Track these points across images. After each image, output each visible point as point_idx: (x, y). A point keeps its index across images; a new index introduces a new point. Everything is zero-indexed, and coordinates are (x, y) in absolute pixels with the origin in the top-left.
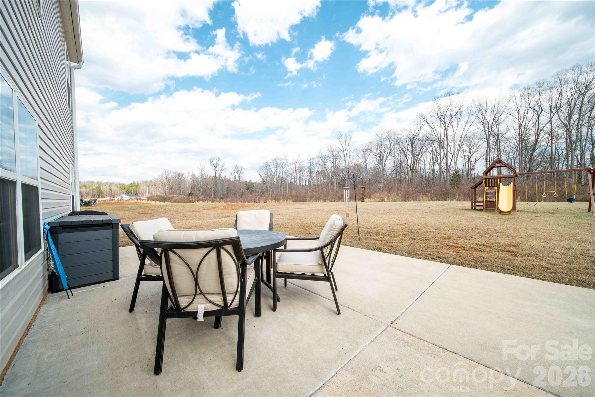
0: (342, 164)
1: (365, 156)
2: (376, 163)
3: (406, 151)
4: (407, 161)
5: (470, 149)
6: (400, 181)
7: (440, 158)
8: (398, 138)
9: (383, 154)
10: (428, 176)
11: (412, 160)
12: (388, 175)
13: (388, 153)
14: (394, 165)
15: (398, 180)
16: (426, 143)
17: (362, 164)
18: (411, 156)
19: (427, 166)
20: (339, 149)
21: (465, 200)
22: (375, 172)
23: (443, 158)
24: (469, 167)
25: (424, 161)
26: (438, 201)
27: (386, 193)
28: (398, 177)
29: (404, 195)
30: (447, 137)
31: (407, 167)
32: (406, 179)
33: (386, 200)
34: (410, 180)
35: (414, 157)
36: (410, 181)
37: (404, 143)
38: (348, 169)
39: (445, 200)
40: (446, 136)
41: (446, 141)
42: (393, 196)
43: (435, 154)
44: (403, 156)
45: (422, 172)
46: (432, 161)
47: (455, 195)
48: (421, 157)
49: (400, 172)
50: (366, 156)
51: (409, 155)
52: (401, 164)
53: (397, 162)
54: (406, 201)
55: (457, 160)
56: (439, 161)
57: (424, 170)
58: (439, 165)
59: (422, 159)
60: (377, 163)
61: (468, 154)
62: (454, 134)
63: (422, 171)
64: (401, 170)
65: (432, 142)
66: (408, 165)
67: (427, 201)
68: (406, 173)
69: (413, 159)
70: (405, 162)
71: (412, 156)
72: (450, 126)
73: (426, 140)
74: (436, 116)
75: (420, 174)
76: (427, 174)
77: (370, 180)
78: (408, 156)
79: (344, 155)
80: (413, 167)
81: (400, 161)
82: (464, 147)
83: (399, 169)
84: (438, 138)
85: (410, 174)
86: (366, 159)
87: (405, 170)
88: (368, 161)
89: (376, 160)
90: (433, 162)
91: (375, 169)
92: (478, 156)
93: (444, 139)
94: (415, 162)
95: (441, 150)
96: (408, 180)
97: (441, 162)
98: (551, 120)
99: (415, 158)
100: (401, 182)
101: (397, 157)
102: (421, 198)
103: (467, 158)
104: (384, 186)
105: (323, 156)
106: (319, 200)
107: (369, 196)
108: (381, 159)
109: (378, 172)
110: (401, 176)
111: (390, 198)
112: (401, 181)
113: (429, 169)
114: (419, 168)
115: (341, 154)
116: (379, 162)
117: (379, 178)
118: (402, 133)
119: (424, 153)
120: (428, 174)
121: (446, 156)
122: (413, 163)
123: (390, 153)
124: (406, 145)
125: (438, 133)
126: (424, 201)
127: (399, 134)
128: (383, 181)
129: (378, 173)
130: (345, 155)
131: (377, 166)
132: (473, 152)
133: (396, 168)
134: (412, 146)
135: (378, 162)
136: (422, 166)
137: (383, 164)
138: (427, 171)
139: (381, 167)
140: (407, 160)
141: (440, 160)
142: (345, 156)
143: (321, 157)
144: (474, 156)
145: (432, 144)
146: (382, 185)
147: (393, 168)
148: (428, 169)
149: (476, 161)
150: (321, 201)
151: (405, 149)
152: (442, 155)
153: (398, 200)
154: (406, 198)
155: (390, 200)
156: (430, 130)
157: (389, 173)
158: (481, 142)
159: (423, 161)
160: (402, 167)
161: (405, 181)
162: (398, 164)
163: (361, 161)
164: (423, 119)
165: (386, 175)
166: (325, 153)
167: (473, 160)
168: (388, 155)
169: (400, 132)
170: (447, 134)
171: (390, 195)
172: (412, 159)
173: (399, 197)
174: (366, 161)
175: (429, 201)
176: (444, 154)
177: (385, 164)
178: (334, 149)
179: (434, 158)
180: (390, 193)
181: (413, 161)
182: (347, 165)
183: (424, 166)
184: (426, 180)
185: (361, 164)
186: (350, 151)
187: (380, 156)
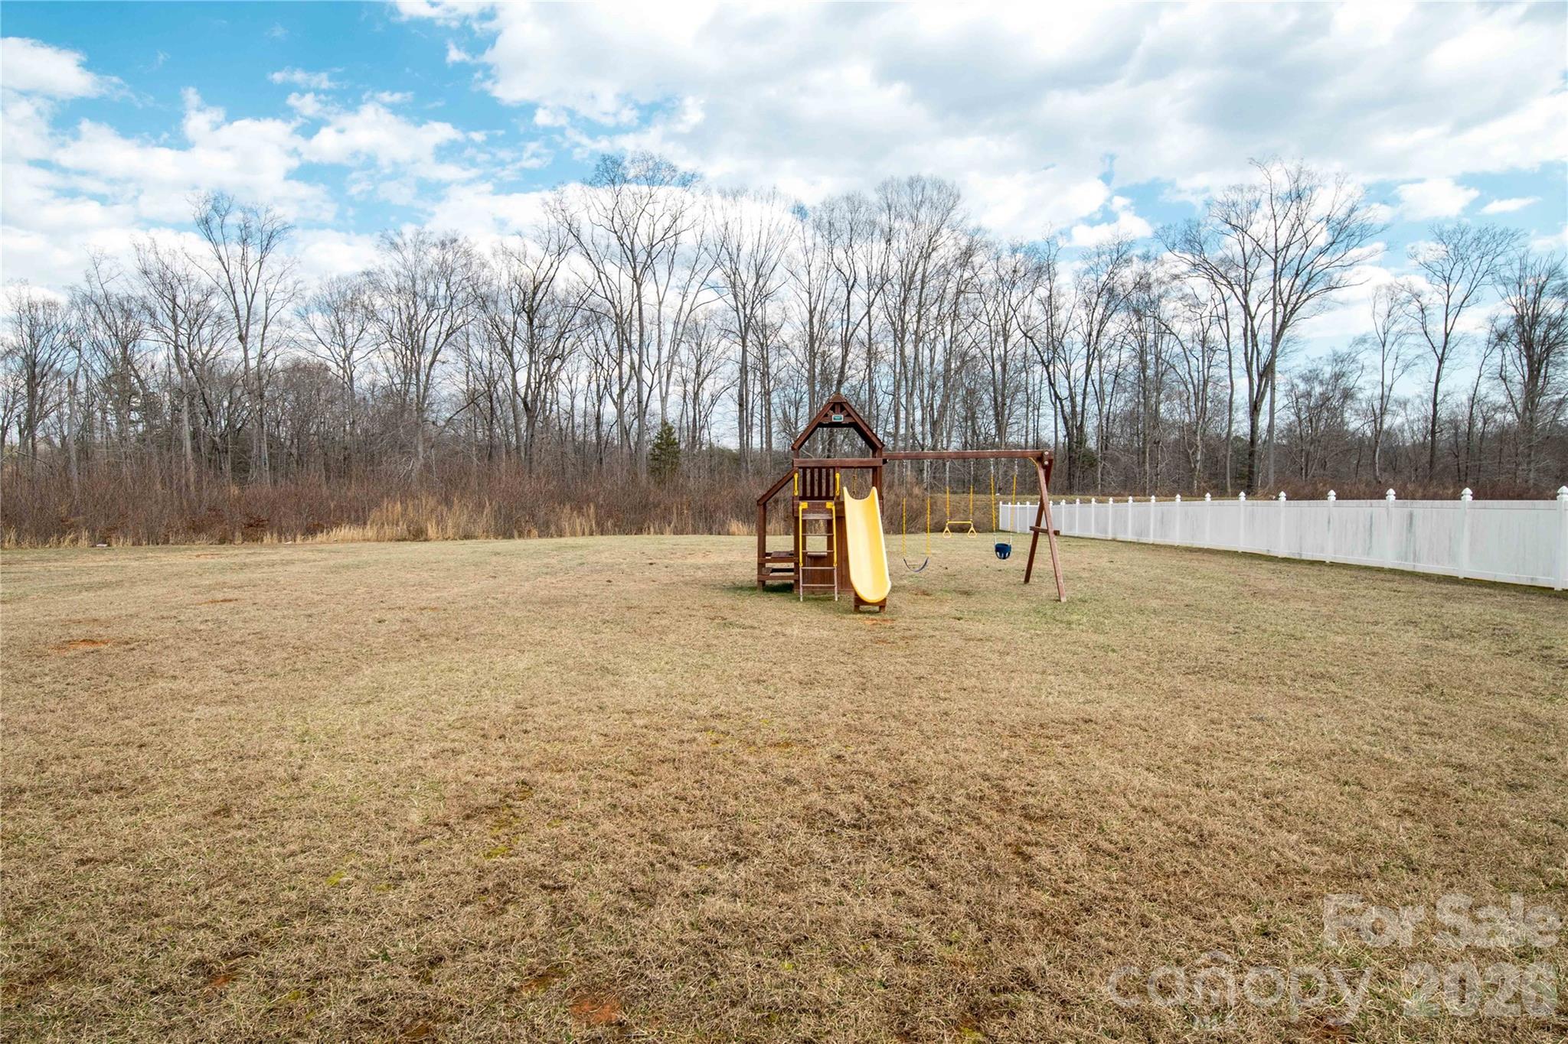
0: (231, 355)
1: (342, 334)
2: (393, 370)
3: (510, 338)
4: (514, 376)
5: (699, 362)
6: (489, 451)
7: (621, 378)
8: (481, 281)
9: (422, 333)
10: (581, 438)
11: (529, 374)
12: (441, 423)
13: (443, 336)
14: (464, 387)
15: (480, 449)
16: (578, 320)
17: (332, 365)
18: (526, 357)
19: (580, 403)
20: (206, 282)
21: (695, 532)
22: (390, 407)
23: (630, 379)
24: (695, 419)
25: (571, 382)
26: (620, 533)
27: (432, 502)
28: (480, 435)
29: (503, 512)
30: (640, 309)
31: (513, 401)
32: (510, 443)
33: (432, 530)
34: (523, 449)
35: (537, 363)
36: (523, 455)
37: (501, 304)
38: (257, 383)
39: (640, 531)
40: (636, 304)
41: (636, 323)
42: (458, 515)
43: (605, 365)
44: (500, 358)
45: (564, 424)
46: (594, 386)
47: (668, 510)
48: (559, 369)
49: (488, 416)
50: (349, 331)
51: (522, 357)
52: (491, 383)
53: (475, 377)
54: (511, 537)
55: (667, 392)
56: (616, 390)
57: (571, 415)
58: (615, 403)
59: (563, 375)
60: (398, 369)
61: (693, 376)
62: (660, 303)
63: (562, 420)
64: (492, 408)
65: (595, 318)
66: (516, 391)
67: (583, 534)
68: (511, 421)
69: (533, 373)
70: (508, 380)
71: (531, 358)
72: (649, 273)
73: (577, 308)
74: (608, 224)
75: (557, 428)
76: (579, 432)
77: (369, 438)
78: (516, 358)
79: (237, 310)
80: (534, 401)
81: (487, 373)
82: (684, 350)
83: (483, 403)
84: (615, 307)
85: (523, 426)
86: (349, 343)
87: (504, 412)
88: (356, 355)
89: (391, 354)
90: (598, 391)
91: (388, 393)
92: (718, 387)
93: (631, 312)
94: (540, 383)
95: (621, 351)
96: (518, 448)
97: (622, 391)
98: (868, 312)
99: (541, 367)
100: (490, 455)
101: (479, 354)
102: (565, 525)
103: (690, 387)
104: (427, 467)
105: (114, 299)
106: (63, 533)
107: (356, 511)
108: (413, 354)
109: (403, 407)
110: (490, 430)
111: (450, 524)
112: (494, 453)
113: (585, 412)
114: (555, 407)
115: (217, 303)
116: (405, 367)
117: (407, 433)
118: (492, 263)
119: (570, 353)
120: (582, 429)
121: (636, 371)
122: (533, 385)
123: (448, 336)
124: (509, 317)
125: (613, 287)
126: (574, 534)
127: (483, 265)
128: (420, 449)
129: (403, 411)
130: (243, 312)
131: (397, 380)
132: (706, 371)
133: (472, 398)
134: (531, 321)
135: (400, 364)
136: (565, 400)
137: (423, 377)
138: (578, 420)
139: (413, 389)
140: (515, 371)
141: (621, 385)
142: (243, 322)
143: (101, 305)
144: (708, 385)
145: (596, 326)
146: (416, 465)
147: (461, 397)
148: (582, 413)
149: (714, 400)
150: (75, 541)
151: (506, 331)
152: (626, 368)
153: (479, 531)
154: (508, 527)
155: (450, 532)
156: (589, 273)
157: (448, 415)
158: (725, 342)
159: (567, 381)
160: (495, 395)
161: (508, 452)
162: (482, 387)
163: (324, 354)
164: (566, 225)
165: (433, 423)
166: (127, 284)
167: (705, 396)
168: (441, 340)
169: (488, 256)
170: (639, 296)
171: (450, 509)
172: (530, 369)
173: (483, 521)
174: (348, 357)
175: (591, 534)
176: (632, 367)
177: (428, 376)
178: (181, 273)
179: (602, 378)
180: (447, 501)
181: (532, 380)
182: (253, 363)
183: (569, 402)
184: (577, 450)
185: (327, 369)
186: (268, 300)
187: (411, 340)
